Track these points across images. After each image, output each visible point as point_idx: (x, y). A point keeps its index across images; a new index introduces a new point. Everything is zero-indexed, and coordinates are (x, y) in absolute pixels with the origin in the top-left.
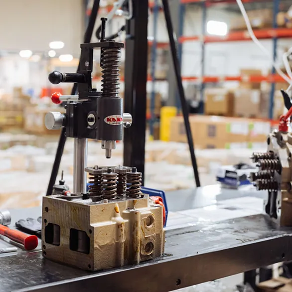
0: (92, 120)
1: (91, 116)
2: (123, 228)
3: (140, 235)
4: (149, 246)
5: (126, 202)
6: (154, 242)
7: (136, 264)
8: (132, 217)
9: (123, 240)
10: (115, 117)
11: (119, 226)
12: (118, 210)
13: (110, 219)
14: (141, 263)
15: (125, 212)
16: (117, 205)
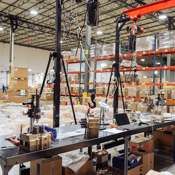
0: (33, 114)
1: (33, 113)
2: (38, 141)
3: (43, 143)
4: (46, 145)
5: (40, 134)
6: (47, 144)
7: (42, 150)
8: (41, 138)
9: (38, 144)
10: (39, 113)
11: (37, 141)
12: (37, 137)
13: (35, 139)
14: (43, 149)
15: (39, 137)
16: (37, 136)
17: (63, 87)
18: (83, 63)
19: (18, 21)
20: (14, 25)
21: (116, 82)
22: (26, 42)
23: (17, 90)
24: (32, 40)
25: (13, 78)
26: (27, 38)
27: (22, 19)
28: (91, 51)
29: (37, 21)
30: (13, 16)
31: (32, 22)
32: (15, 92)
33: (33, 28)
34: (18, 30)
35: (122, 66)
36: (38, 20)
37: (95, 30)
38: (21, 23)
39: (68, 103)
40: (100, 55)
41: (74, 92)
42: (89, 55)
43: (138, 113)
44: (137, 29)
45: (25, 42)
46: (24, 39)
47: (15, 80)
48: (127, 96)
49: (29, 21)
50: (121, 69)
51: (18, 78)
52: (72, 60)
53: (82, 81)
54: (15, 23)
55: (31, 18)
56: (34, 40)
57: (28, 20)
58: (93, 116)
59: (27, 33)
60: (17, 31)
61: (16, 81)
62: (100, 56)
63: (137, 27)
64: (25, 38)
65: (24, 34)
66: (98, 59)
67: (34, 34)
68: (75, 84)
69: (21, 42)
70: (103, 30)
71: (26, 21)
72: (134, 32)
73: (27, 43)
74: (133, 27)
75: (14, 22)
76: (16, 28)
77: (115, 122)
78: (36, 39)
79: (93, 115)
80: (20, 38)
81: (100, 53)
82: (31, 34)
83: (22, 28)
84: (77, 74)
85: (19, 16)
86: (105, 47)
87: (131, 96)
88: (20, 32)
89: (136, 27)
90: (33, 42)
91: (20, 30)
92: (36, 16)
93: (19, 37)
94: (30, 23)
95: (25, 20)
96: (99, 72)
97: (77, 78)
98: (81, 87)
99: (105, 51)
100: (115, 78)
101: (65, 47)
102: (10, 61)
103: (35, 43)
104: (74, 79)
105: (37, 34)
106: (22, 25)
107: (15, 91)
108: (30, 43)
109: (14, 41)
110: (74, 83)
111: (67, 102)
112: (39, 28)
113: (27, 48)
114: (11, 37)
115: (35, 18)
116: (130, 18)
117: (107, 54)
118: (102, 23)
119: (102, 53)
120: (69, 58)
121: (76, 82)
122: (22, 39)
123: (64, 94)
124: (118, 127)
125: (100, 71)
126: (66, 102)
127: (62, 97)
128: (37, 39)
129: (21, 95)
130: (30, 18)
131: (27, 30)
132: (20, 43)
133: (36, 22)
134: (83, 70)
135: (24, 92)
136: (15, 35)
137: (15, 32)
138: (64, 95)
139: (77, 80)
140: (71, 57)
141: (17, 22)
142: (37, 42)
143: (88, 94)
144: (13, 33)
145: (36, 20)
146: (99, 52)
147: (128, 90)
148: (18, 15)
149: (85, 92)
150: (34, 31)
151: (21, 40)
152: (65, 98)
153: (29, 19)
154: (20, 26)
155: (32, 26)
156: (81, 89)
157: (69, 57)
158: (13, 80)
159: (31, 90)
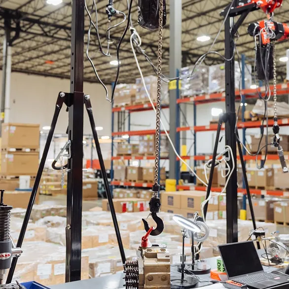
17: (119, 168)
18: (164, 110)
19: (21, 22)
20: (13, 29)
21: (229, 159)
22: (39, 65)
23: (14, 176)
24: (51, 61)
25: (6, 149)
26: (42, 56)
27: (30, 17)
28: (183, 82)
29: (62, 20)
30: (10, 12)
31: (50, 21)
32: (8, 180)
33: (54, 34)
34: (22, 41)
35: (257, 115)
36: (65, 18)
37: (193, 34)
38: (27, 25)
39: (127, 207)
40: (203, 91)
41: (145, 178)
42: (178, 91)
43: (285, 239)
44: (274, 29)
45: (36, 66)
46: (34, 60)
47: (9, 153)
48: (271, 188)
49: (45, 20)
50: (255, 121)
51: (17, 149)
52: (140, 104)
53: (165, 152)
54: (14, 26)
55: (49, 14)
56: (57, 61)
57: (42, 17)
58: (154, 256)
59: (41, 47)
60: (19, 43)
61: (11, 156)
62: (204, 94)
63: (273, 25)
64: (38, 57)
65: (34, 49)
66: (199, 99)
67: (56, 48)
68: (148, 158)
69: (29, 66)
70: (211, 32)
71: (39, 20)
72: (266, 37)
73: (42, 68)
74: (264, 25)
75: (12, 24)
76: (17, 37)
77: (222, 267)
78: (61, 59)
79: (156, 254)
80: (27, 59)
81: (202, 87)
82: (49, 48)
83: (30, 36)
84: (151, 137)
85: (23, 9)
86: (215, 73)
87: (281, 188)
88: (27, 44)
89: (271, 26)
90: (55, 65)
91: (26, 40)
92: (59, 9)
93: (24, 56)
94: (47, 24)
95: (37, 18)
96: (202, 129)
97: (151, 147)
98: (161, 166)
99: (215, 81)
100: (226, 148)
101: (127, 74)
102: (3, 110)
103: (59, 67)
104: (145, 147)
105: (63, 47)
106: (29, 30)
107: (8, 178)
108: (48, 68)
109: (13, 64)
110: (145, 158)
111: (125, 205)
112: (66, 34)
113: (42, 78)
114: (6, 57)
115: (58, 14)
116: (255, 3)
117: (219, 87)
118: (207, 17)
119: (207, 85)
120: (133, 99)
121: (149, 154)
122: (31, 59)
123: (122, 184)
124: (229, 281)
125: (204, 127)
126: (122, 203)
127: (118, 190)
128: (64, 58)
129: (21, 187)
130: (47, 13)
131: (42, 39)
132: (27, 68)
133: (59, 21)
134: (165, 126)
135: (27, 182)
136: (16, 52)
137: (15, 44)
138: (122, 187)
139: (151, 150)
140: (138, 97)
141: (18, 24)
142: (65, 66)
143: (177, 183)
144: (10, 48)
145: (60, 17)
146: (202, 84)
147: (273, 173)
148: (21, 7)
149: (172, 178)
150: (56, 42)
151: (28, 62)
152: (124, 193)
153: (45, 16)
154: (25, 32)
155: (52, 30)
156: (162, 172)
157: (133, 96)
158: (5, 154)
159: (48, 175)
